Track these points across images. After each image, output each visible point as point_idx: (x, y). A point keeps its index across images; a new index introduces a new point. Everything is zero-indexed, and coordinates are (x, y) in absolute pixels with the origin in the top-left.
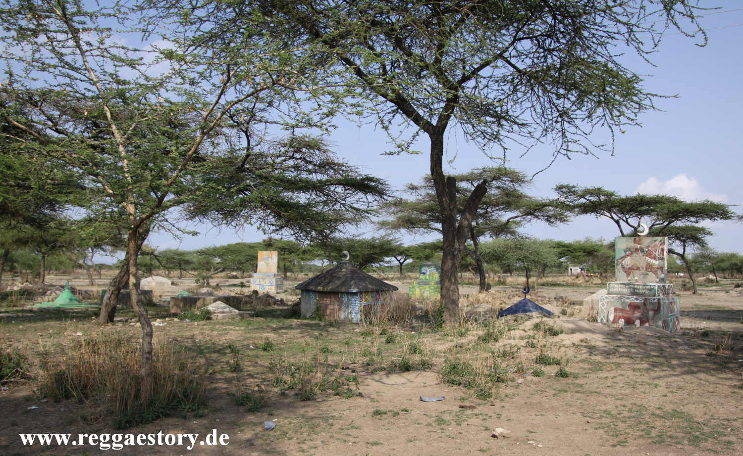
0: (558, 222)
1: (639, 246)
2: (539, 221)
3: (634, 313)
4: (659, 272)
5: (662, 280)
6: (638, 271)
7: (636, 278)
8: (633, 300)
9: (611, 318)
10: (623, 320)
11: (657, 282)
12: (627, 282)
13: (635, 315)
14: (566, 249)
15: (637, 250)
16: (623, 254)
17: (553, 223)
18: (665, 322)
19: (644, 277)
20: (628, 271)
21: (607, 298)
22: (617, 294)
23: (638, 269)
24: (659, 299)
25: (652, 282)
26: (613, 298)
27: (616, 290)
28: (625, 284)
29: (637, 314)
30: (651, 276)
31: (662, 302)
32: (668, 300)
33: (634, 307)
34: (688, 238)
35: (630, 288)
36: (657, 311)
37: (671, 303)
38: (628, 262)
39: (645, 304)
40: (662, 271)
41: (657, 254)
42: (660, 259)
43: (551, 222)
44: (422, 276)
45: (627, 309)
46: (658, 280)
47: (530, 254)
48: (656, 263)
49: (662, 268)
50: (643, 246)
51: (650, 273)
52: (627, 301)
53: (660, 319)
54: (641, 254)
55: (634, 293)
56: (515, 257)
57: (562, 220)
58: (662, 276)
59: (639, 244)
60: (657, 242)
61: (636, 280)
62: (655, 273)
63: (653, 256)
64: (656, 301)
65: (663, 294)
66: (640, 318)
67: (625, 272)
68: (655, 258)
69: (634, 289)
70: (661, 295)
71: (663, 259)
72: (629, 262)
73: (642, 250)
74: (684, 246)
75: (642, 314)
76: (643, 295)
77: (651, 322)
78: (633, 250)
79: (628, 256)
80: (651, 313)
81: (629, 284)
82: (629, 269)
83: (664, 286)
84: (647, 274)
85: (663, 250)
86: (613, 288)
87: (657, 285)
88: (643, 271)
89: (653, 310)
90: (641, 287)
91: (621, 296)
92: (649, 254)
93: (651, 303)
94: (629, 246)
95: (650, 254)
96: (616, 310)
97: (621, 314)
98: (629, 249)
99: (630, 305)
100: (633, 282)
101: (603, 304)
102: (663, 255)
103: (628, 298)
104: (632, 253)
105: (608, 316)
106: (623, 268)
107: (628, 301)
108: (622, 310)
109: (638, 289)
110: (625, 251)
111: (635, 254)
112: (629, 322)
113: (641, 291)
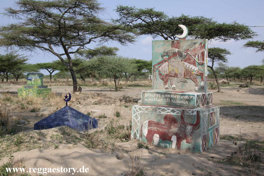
0: (127, 42)
1: (177, 50)
2: (114, 41)
3: (170, 128)
4: (199, 79)
5: (202, 88)
6: (175, 78)
7: (174, 86)
8: (169, 112)
9: (145, 132)
10: (158, 136)
11: (196, 91)
12: (163, 90)
13: (171, 130)
14: (143, 64)
15: (175, 54)
16: (160, 59)
17: (124, 42)
18: (205, 139)
19: (183, 85)
20: (166, 78)
21: (140, 109)
22: (151, 105)
23: (176, 75)
24: (198, 112)
25: (191, 91)
26: (147, 109)
27: (151, 100)
28: (161, 94)
29: (174, 129)
30: (190, 83)
31: (201, 114)
32: (209, 111)
33: (171, 120)
34: (216, 56)
35: (166, 98)
36: (196, 125)
37: (212, 113)
38: (165, 68)
39: (182, 117)
40: (202, 78)
41: (196, 59)
42: (199, 64)
43: (122, 42)
44: (29, 82)
45: (163, 122)
46: (197, 88)
47: (116, 66)
48: (195, 69)
49: (201, 75)
50: (181, 50)
51: (189, 81)
52: (162, 113)
53: (200, 135)
54: (179, 59)
55: (171, 104)
56: (106, 68)
57: (130, 41)
58: (202, 84)
59: (177, 47)
60: (197, 45)
61: (174, 88)
62: (194, 80)
63: (192, 61)
64: (195, 113)
65: (203, 105)
66: (176, 134)
67: (162, 79)
68: (194, 64)
69: (171, 99)
70: (201, 105)
71: (203, 64)
72: (167, 68)
73: (180, 55)
74: (213, 62)
75: (180, 128)
76: (180, 106)
77: (189, 138)
78: (170, 54)
79: (166, 61)
80: (189, 128)
81: (165, 94)
82: (167, 75)
83: (203, 95)
84: (186, 82)
85: (203, 54)
86: (147, 98)
87: (196, 94)
88: (181, 78)
89: (191, 125)
90: (178, 97)
91: (156, 107)
92: (187, 59)
93: (190, 116)
94: (167, 50)
95: (189, 59)
96: (150, 123)
97: (155, 128)
98: (167, 54)
99: (166, 118)
100: (170, 90)
101: (136, 117)
102: (203, 60)
103: (163, 110)
104: (170, 58)
105: (141, 130)
106: (160, 74)
107: (164, 113)
108: (158, 124)
109: (175, 99)
110: (162, 56)
111: (173, 59)
112: (165, 138)
113: (178, 102)
